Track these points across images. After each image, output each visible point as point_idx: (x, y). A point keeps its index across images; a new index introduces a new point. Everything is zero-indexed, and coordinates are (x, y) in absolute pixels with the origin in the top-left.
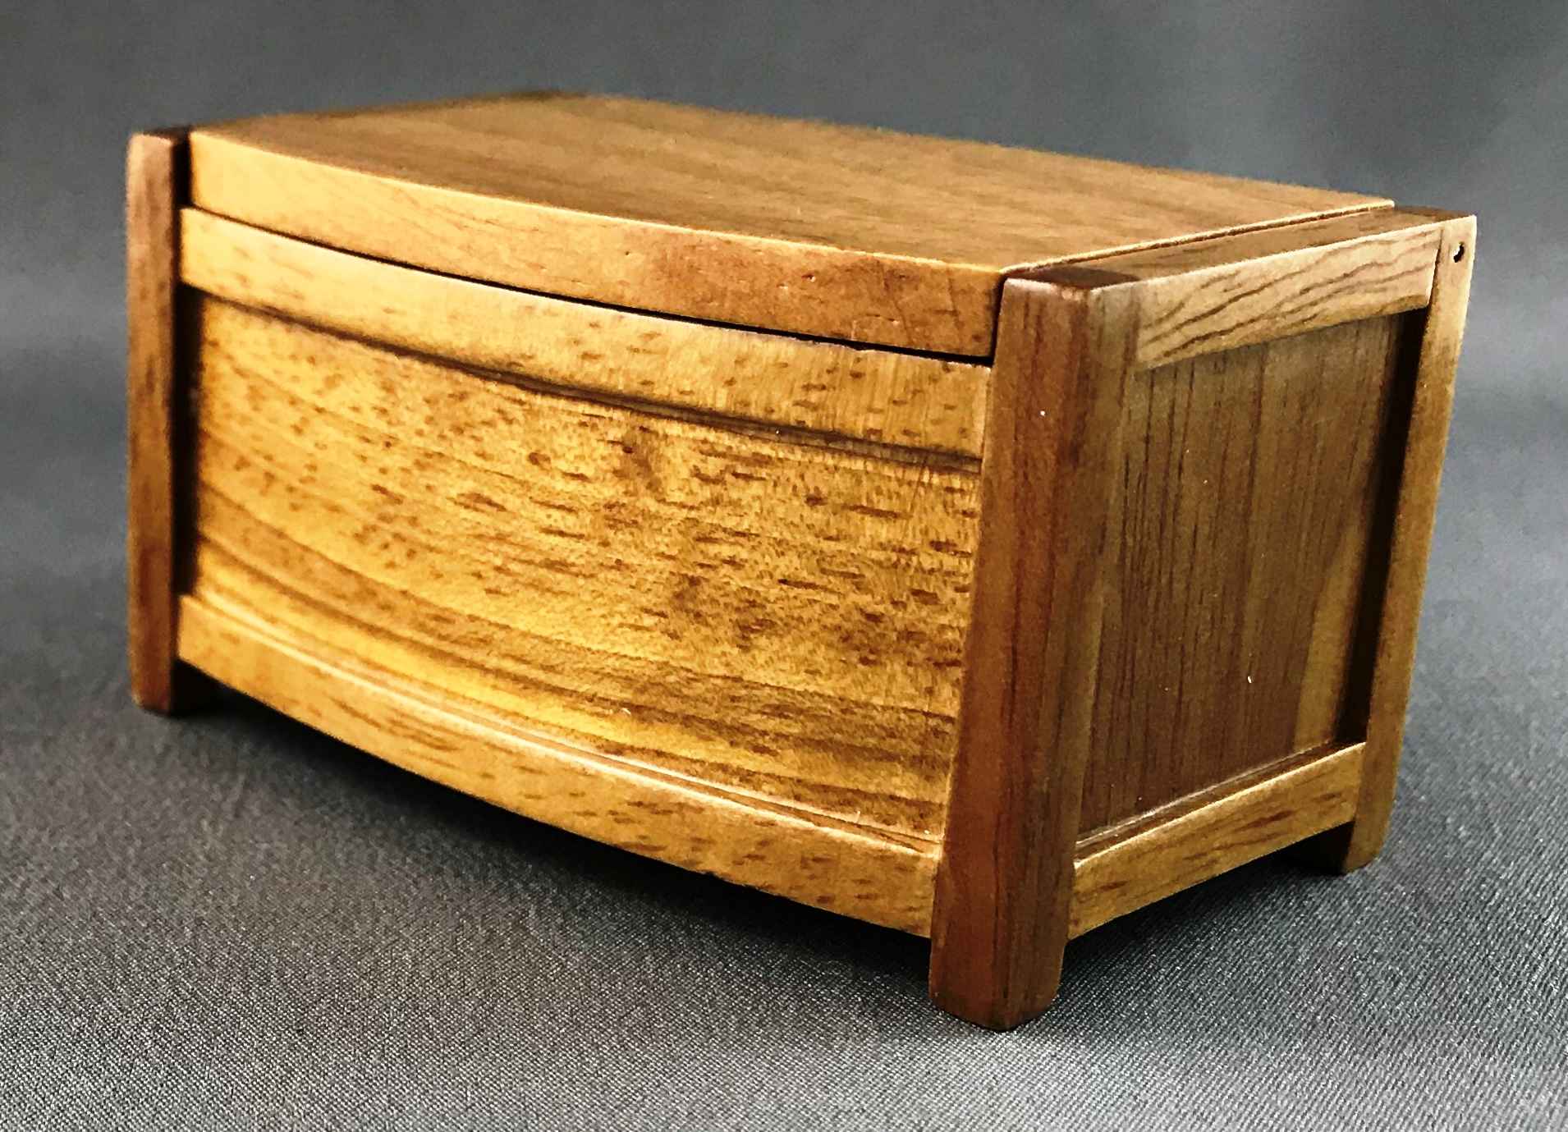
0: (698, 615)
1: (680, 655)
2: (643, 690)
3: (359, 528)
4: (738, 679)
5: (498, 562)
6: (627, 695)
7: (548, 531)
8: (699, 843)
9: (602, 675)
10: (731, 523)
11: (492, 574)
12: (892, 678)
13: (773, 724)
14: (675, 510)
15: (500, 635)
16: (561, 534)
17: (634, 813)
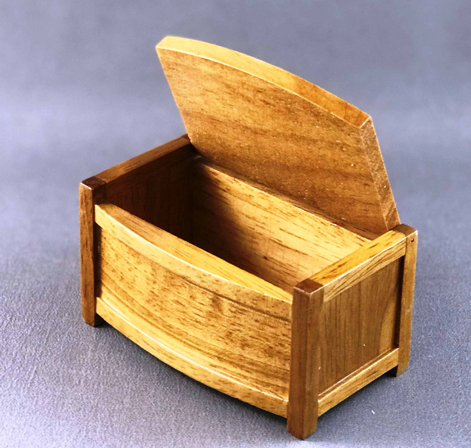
0: (232, 340)
1: (228, 348)
2: (220, 354)
3: (147, 300)
4: (241, 356)
5: (184, 317)
6: (216, 354)
7: (196, 314)
8: (235, 392)
9: (210, 349)
10: (238, 322)
11: (182, 320)
12: (276, 360)
13: (250, 366)
14: (225, 317)
15: (185, 334)
16: (199, 315)
17: (219, 383)
